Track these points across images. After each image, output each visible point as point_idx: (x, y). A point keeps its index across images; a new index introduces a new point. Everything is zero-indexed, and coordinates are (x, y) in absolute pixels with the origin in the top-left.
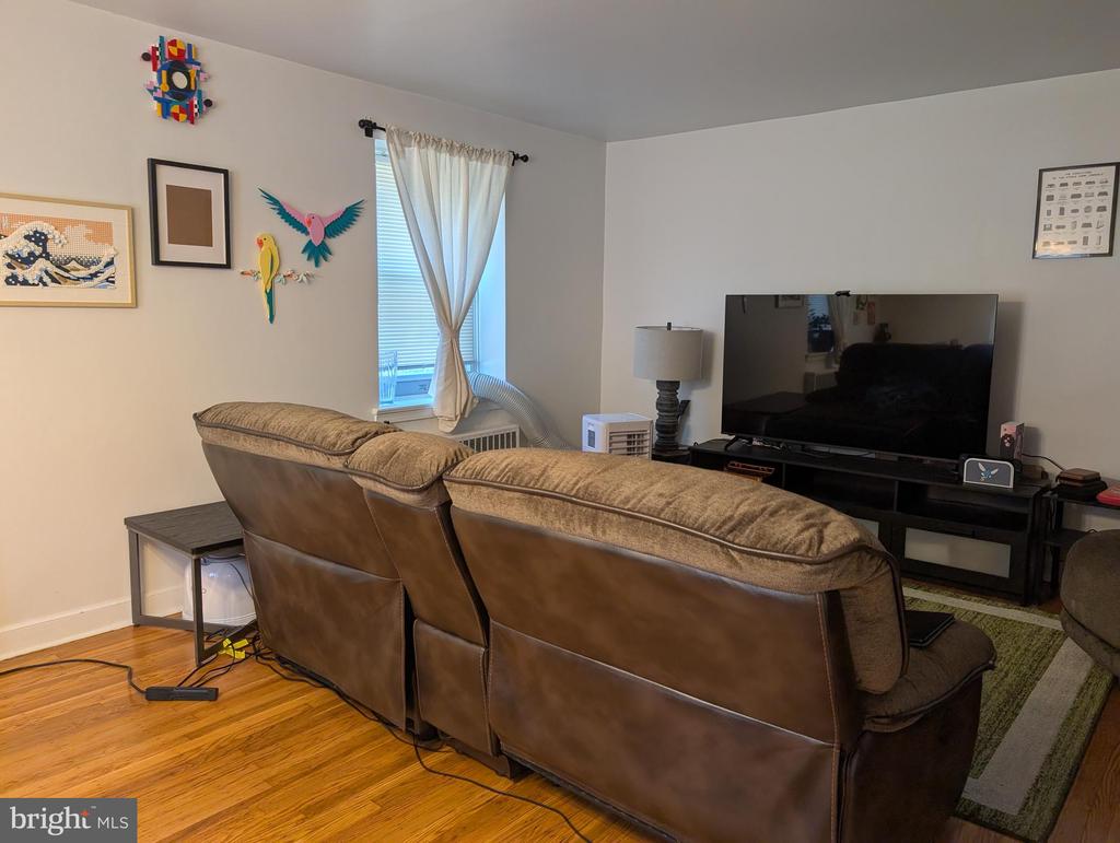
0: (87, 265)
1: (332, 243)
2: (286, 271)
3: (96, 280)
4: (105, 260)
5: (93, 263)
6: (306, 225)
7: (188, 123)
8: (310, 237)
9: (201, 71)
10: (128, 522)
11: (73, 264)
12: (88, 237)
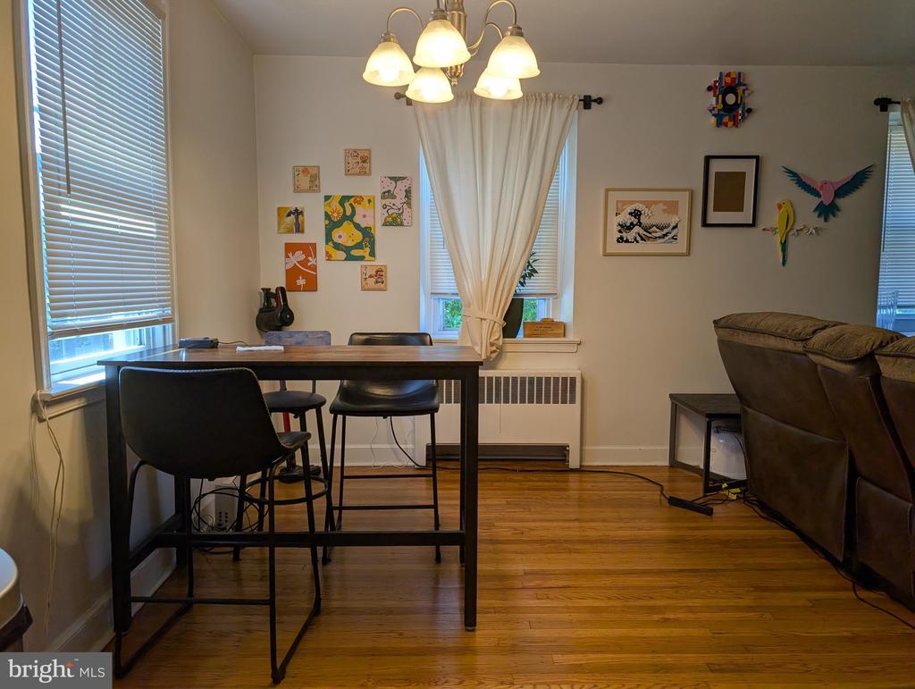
0: (661, 228)
1: (840, 202)
2: (798, 226)
3: (666, 238)
4: (673, 225)
5: (666, 227)
6: (818, 189)
7: (734, 128)
8: (822, 199)
9: (747, 89)
10: (672, 396)
11: (654, 228)
12: (664, 211)
